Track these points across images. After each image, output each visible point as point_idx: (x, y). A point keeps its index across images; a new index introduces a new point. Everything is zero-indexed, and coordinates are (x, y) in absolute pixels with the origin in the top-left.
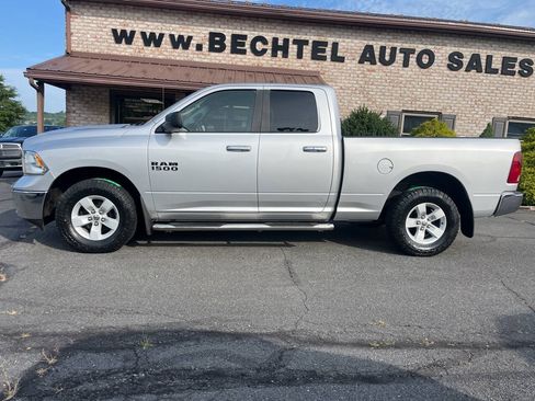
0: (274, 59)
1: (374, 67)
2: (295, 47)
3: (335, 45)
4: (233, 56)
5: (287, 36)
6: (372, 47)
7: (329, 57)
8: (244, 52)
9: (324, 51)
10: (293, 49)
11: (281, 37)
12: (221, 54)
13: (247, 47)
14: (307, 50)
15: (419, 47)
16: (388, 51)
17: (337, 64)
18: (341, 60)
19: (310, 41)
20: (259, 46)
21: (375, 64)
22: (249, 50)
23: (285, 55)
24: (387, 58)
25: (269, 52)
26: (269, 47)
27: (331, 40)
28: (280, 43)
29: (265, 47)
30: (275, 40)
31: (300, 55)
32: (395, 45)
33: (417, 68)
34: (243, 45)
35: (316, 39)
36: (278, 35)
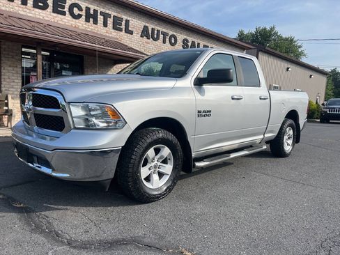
0: (87, 23)
1: (149, 40)
2: (102, 17)
3: (127, 22)
4: (55, 15)
5: (96, 8)
6: (147, 27)
7: (124, 29)
8: (64, 14)
9: (121, 24)
10: (100, 19)
11: (92, 7)
12: (44, 12)
13: (66, 10)
14: (110, 21)
15: (171, 33)
16: (156, 32)
17: (128, 35)
18: (131, 33)
19: (112, 16)
20: (76, 11)
21: (149, 39)
22: (67, 13)
23: (96, 22)
24: (155, 36)
25: (84, 17)
26: (83, 13)
27: (125, 18)
28: (92, 12)
29: (80, 13)
30: (88, 9)
31: (105, 25)
32: (159, 29)
33: (169, 45)
34: (64, 7)
35: (115, 14)
36: (90, 6)
